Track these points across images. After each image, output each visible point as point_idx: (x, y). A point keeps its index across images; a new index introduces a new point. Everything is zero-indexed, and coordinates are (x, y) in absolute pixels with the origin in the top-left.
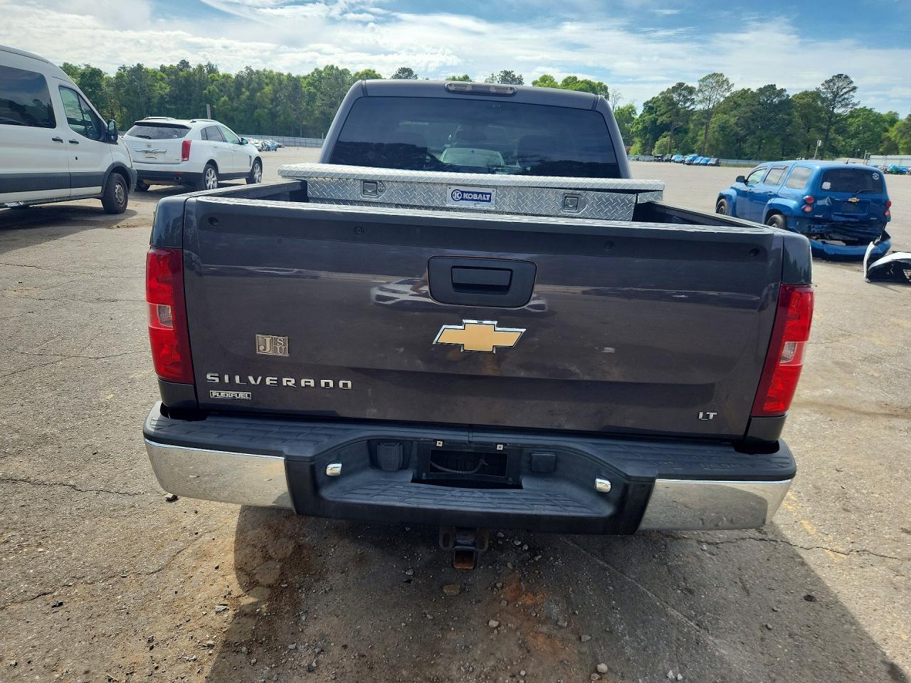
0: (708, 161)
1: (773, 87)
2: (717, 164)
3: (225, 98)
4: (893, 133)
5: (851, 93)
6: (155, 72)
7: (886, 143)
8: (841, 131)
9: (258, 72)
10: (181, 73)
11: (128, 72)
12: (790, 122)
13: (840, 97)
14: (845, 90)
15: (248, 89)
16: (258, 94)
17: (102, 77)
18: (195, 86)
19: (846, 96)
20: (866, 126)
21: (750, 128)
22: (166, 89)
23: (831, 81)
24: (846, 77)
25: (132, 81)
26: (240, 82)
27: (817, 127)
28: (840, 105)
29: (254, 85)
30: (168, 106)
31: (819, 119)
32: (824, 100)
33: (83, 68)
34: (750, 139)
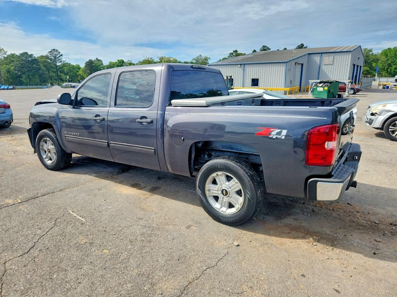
0: (8, 87)
1: (26, 53)
2: (13, 89)
4: (81, 72)
5: (61, 57)
7: (80, 77)
8: (62, 72)
12: (40, 69)
13: (57, 58)
14: (58, 56)
19: (59, 58)
20: (70, 70)
21: (22, 71)
23: (51, 52)
24: (57, 50)
27: (52, 71)
28: (58, 62)
31: (52, 67)
32: (51, 59)
34: (24, 76)
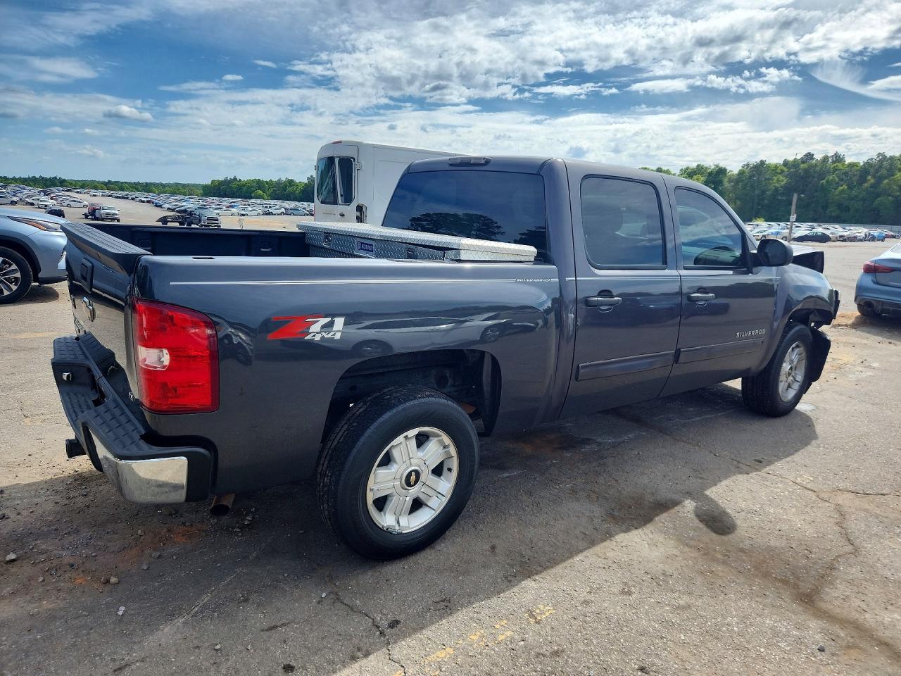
3: (845, 187)
6: (776, 167)
9: (892, 158)
10: (802, 166)
11: (751, 168)
15: (874, 177)
16: (886, 181)
17: (725, 174)
18: (813, 177)
22: (782, 181)
25: (751, 176)
26: (866, 170)
29: (884, 172)
30: (780, 198)
33: (713, 167)
